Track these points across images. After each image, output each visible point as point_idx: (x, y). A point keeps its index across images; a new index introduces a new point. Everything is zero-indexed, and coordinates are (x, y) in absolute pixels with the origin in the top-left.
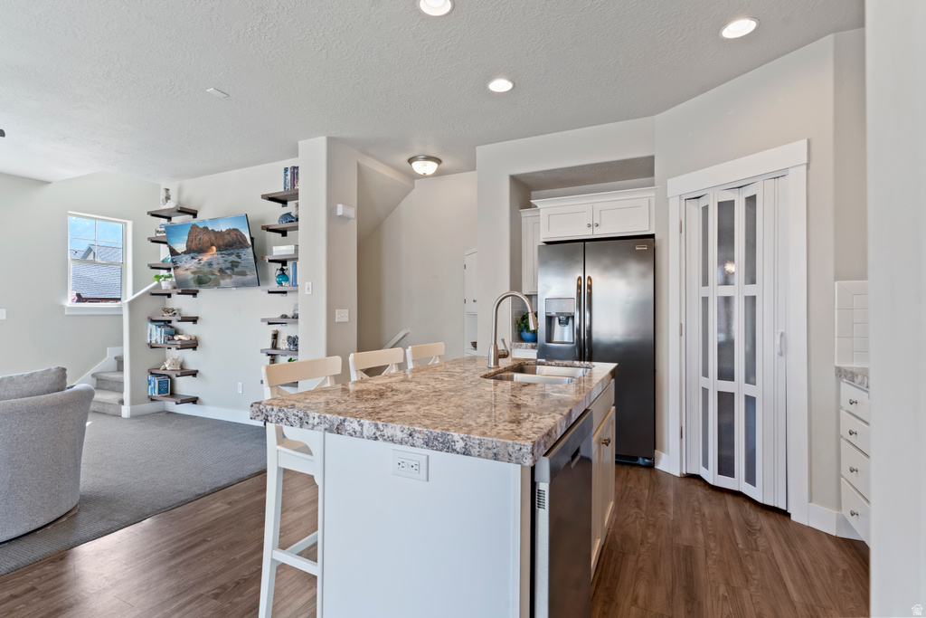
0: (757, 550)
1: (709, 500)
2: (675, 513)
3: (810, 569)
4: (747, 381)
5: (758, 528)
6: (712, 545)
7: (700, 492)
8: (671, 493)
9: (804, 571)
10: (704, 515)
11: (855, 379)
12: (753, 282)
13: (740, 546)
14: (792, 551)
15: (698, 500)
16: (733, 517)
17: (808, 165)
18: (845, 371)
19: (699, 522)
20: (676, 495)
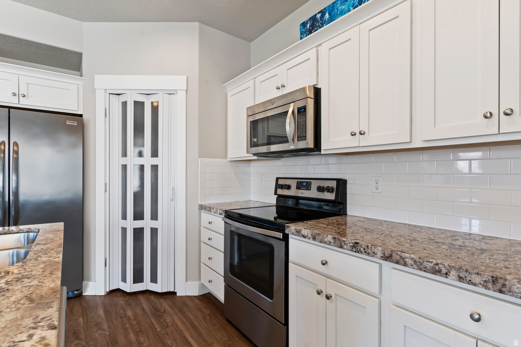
0: (168, 327)
1: (130, 304)
2: (109, 327)
3: (196, 323)
4: (152, 219)
5: (163, 310)
6: (142, 339)
7: (120, 301)
8: (101, 312)
9: (194, 327)
10: (129, 318)
11: (212, 210)
12: (157, 156)
13: (158, 330)
14: (184, 316)
15: (122, 308)
16: (148, 311)
17: (187, 91)
18: (205, 206)
19: (128, 325)
20: (106, 311)
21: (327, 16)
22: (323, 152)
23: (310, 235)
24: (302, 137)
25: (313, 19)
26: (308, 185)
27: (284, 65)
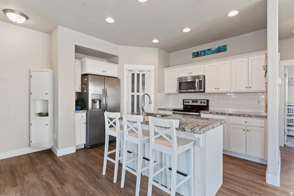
17: (155, 71)
21: (203, 53)
22: (205, 92)
23: (209, 113)
24: (200, 88)
25: (198, 53)
26: (196, 102)
27: (191, 67)
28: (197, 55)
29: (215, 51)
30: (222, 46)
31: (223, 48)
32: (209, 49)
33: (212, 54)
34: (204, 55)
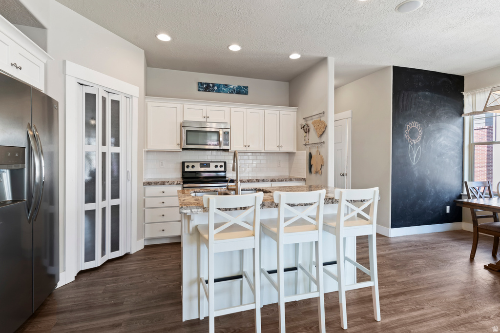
17: (138, 98)
21: (216, 88)
26: (208, 165)
27: (207, 107)
28: (206, 87)
29: (234, 91)
30: (244, 87)
31: (244, 90)
32: (226, 85)
33: (230, 93)
34: (218, 91)
